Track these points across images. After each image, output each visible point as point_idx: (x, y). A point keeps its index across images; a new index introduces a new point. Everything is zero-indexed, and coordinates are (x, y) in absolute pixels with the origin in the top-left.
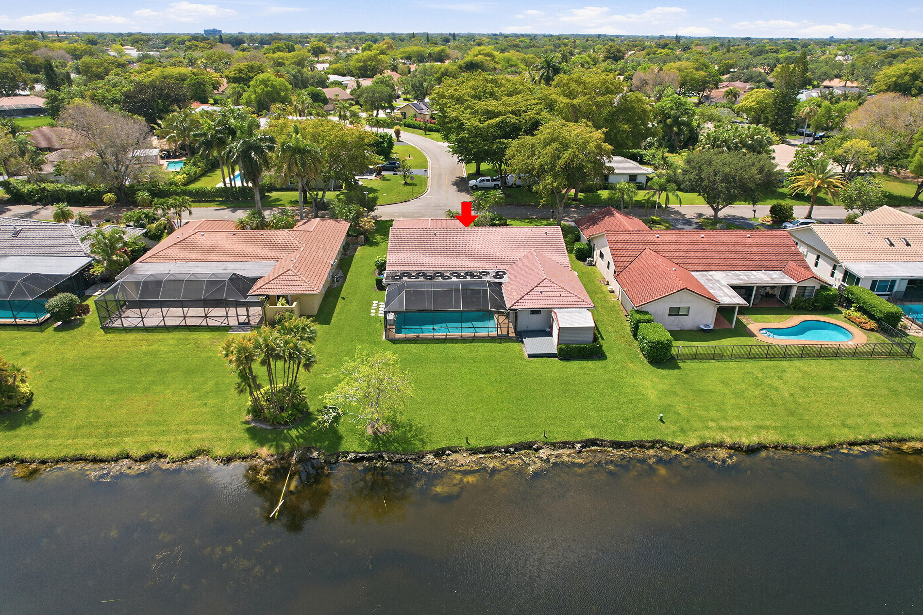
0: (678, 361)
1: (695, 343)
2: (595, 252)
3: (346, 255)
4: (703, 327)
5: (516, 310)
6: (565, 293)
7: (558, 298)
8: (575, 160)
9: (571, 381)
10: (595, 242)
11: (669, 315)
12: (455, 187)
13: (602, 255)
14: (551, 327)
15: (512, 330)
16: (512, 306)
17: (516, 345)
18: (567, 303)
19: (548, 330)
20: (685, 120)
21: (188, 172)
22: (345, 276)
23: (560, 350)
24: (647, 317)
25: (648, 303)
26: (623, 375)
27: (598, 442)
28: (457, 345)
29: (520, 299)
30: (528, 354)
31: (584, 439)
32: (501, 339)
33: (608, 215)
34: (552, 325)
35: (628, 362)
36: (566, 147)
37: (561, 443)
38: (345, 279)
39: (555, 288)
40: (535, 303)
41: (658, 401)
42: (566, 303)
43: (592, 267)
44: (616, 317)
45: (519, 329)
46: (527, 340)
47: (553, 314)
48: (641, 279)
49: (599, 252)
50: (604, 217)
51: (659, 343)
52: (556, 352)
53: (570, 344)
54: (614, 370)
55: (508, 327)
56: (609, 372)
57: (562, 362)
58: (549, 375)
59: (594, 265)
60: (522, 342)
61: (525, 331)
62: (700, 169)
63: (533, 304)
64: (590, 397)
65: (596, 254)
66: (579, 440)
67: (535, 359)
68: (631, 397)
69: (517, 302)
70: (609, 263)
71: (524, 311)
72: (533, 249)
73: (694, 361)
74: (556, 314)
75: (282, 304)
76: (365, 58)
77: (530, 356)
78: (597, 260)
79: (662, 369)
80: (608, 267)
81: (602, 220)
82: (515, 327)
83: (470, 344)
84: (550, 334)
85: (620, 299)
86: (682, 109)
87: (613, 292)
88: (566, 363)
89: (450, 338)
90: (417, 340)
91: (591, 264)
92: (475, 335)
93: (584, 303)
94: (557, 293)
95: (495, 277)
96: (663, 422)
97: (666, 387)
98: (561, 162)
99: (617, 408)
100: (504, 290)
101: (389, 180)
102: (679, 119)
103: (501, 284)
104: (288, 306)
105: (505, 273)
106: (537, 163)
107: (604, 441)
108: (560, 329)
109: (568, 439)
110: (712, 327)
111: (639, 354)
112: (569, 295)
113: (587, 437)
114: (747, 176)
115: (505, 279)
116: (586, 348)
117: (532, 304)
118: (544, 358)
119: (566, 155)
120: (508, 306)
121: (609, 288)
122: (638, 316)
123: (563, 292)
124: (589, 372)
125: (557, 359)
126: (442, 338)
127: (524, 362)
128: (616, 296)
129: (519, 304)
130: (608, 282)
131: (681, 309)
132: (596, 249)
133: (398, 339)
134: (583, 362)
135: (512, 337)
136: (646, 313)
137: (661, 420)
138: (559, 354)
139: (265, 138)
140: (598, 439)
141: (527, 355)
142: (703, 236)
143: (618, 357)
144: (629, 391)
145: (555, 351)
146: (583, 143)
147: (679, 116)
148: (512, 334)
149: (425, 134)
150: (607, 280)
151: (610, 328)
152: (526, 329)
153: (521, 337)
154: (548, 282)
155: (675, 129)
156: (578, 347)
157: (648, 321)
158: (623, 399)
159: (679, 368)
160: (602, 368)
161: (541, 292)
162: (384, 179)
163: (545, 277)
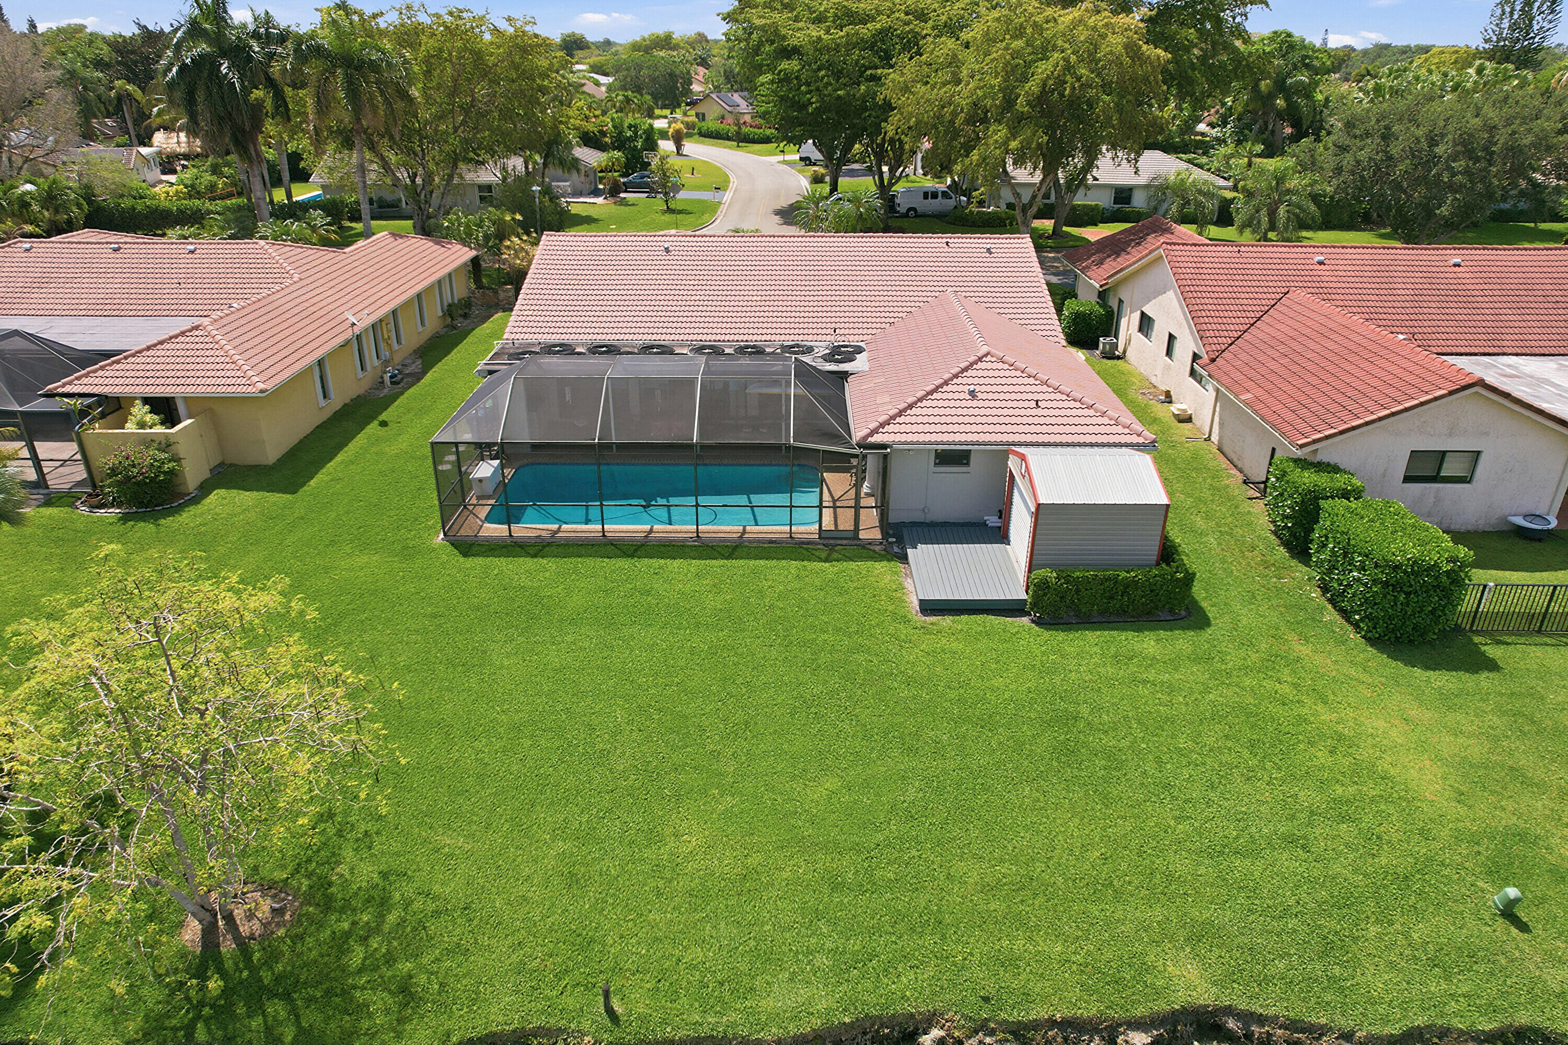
0: (1477, 639)
1: (1507, 573)
2: (1124, 322)
3: (454, 327)
4: (1520, 521)
5: (884, 446)
6: (1053, 396)
7: (1029, 412)
8: (1068, 78)
9: (1084, 710)
10: (1124, 294)
11: (1408, 479)
12: (778, 217)
13: (1146, 324)
14: (1004, 514)
15: (870, 517)
16: (872, 434)
17: (881, 567)
18: (1061, 429)
19: (993, 521)
20: (1302, 82)
21: (189, 183)
22: (424, 373)
23: (1038, 588)
24: (1340, 480)
25: (1342, 433)
26: (1285, 689)
27: (1231, 1024)
28: (675, 564)
29: (900, 413)
30: (922, 602)
31: (1162, 1006)
32: (831, 548)
33: (1155, 232)
34: (1010, 503)
35: (1292, 637)
36: (1043, 53)
37: (1052, 1023)
38: (419, 380)
39: (1020, 381)
40: (950, 428)
41: (1463, 810)
42: (1056, 429)
43: (1115, 362)
44: (1211, 487)
45: (893, 518)
46: (920, 554)
47: (1013, 463)
48: (1295, 368)
49: (1136, 316)
50: (1143, 238)
51: (1419, 569)
52: (1023, 596)
53: (1076, 567)
54: (1246, 669)
55: (857, 508)
56: (1229, 674)
57: (1046, 634)
58: (997, 682)
59: (1119, 358)
60: (904, 559)
61: (914, 524)
62: (1387, 136)
63: (944, 428)
64: (1167, 786)
65: (1128, 324)
66: (1140, 1011)
67: (947, 621)
68: (1340, 791)
69: (887, 423)
70: (1171, 338)
71: (912, 451)
72: (950, 289)
73: (1538, 640)
74: (1023, 458)
75: (142, 425)
76: (648, 42)
77: (930, 608)
78: (1128, 342)
79: (1427, 668)
80: (1169, 353)
81: (1139, 244)
82: (883, 508)
83: (722, 562)
84: (1001, 535)
85: (1215, 438)
86: (1295, 56)
87: (1189, 420)
88: (1061, 636)
89: (660, 540)
90: (549, 544)
91: (1110, 355)
92: (744, 532)
93: (1119, 429)
94: (1024, 396)
95: (828, 358)
96: (1524, 927)
97: (1476, 750)
98: (1033, 86)
99: (1290, 840)
100: (851, 390)
101: (633, 205)
102: (1289, 81)
103: (844, 375)
104: (159, 429)
105: (860, 350)
106: (964, 96)
107: (1261, 1020)
108: (1041, 512)
109: (1089, 1010)
110: (1554, 524)
111: (1322, 609)
112: (1066, 404)
113: (1179, 999)
114: (1528, 140)
115: (860, 363)
116: (1134, 583)
117: (939, 428)
118: (979, 618)
119: (1043, 69)
120: (858, 434)
121: (1175, 408)
122: (1308, 479)
123: (1044, 394)
124: (1151, 675)
125: (1025, 620)
126: (632, 539)
127: (904, 631)
128: (1199, 430)
129: (896, 428)
130: (1168, 394)
131: (1448, 457)
132: (1126, 309)
133: (488, 539)
134: (1123, 635)
135: (871, 542)
136: (1334, 469)
137: (1509, 912)
138: (1034, 605)
139: (268, 34)
140: (1229, 1011)
141: (916, 604)
142: (1458, 260)
143: (1247, 618)
144: (1322, 756)
145: (1020, 594)
146: (1089, 40)
147: (1288, 75)
148: (870, 531)
149: (738, 146)
150: (1164, 388)
151: (1200, 522)
152: (918, 517)
153: (900, 541)
154: (995, 365)
155: (1280, 102)
156: (1108, 579)
157: (1345, 495)
158: (1307, 796)
159: (1492, 666)
160: (1196, 659)
161: (972, 394)
162: (624, 203)
163: (985, 349)
